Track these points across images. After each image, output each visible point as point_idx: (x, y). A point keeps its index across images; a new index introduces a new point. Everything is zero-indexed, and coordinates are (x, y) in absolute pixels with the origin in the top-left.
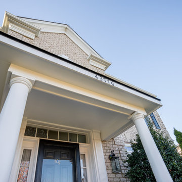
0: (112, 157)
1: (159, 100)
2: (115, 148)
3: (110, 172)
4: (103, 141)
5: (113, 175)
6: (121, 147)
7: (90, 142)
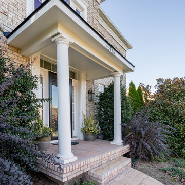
0: (90, 92)
1: (134, 67)
2: (93, 86)
3: (87, 100)
4: (87, 81)
5: (89, 102)
6: (96, 87)
7: (79, 79)
